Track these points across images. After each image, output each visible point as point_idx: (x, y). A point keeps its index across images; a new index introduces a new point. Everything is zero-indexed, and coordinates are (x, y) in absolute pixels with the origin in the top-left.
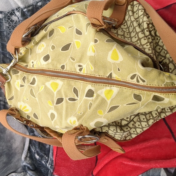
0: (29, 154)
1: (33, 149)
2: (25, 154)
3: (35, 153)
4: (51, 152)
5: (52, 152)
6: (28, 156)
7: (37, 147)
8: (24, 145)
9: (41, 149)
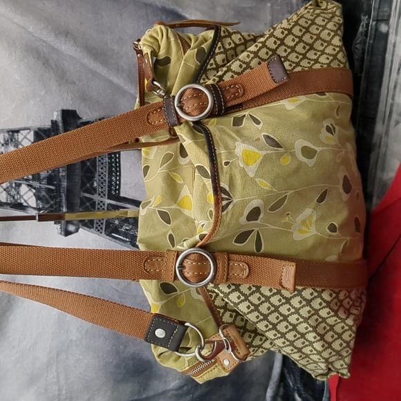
0: (282, 390)
1: (290, 381)
2: (274, 389)
3: (294, 390)
4: (326, 394)
5: (328, 396)
6: (281, 393)
7: (298, 378)
8: (271, 368)
9: (305, 385)
